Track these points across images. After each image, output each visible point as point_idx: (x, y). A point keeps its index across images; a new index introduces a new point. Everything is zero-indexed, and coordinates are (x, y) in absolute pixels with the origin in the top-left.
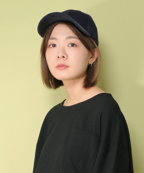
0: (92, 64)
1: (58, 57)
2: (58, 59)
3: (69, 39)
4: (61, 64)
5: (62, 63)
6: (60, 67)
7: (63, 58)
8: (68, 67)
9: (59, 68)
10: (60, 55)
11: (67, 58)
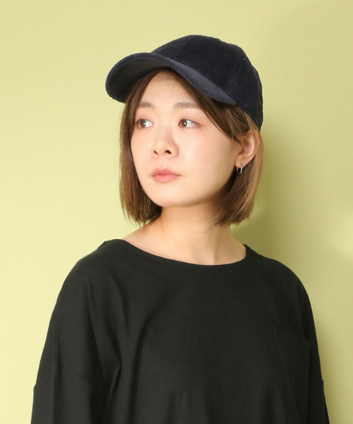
0: (244, 169)
1: (155, 152)
2: (155, 155)
3: (181, 109)
4: (161, 169)
5: (165, 167)
6: (160, 174)
7: (167, 153)
8: (179, 176)
9: (158, 177)
10: (161, 146)
11: (178, 155)
